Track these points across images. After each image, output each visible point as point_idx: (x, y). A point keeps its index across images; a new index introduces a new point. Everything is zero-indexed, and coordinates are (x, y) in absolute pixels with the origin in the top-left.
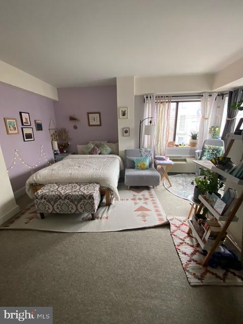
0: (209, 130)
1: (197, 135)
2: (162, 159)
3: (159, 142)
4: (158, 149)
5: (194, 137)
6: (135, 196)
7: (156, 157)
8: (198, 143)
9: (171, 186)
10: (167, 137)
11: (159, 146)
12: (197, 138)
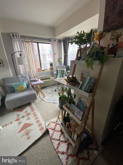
0: (57, 60)
1: (52, 63)
2: (35, 81)
3: (31, 70)
4: (31, 74)
5: (51, 65)
6: (18, 115)
7: (31, 79)
8: (54, 68)
9: (45, 96)
10: (36, 65)
11: (32, 72)
12: (53, 65)
